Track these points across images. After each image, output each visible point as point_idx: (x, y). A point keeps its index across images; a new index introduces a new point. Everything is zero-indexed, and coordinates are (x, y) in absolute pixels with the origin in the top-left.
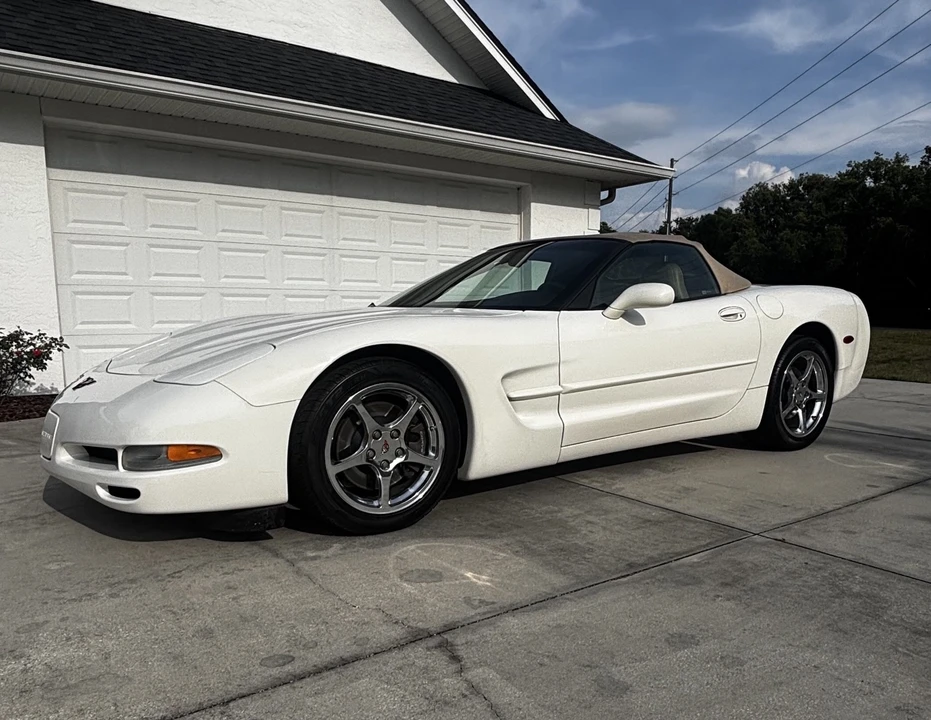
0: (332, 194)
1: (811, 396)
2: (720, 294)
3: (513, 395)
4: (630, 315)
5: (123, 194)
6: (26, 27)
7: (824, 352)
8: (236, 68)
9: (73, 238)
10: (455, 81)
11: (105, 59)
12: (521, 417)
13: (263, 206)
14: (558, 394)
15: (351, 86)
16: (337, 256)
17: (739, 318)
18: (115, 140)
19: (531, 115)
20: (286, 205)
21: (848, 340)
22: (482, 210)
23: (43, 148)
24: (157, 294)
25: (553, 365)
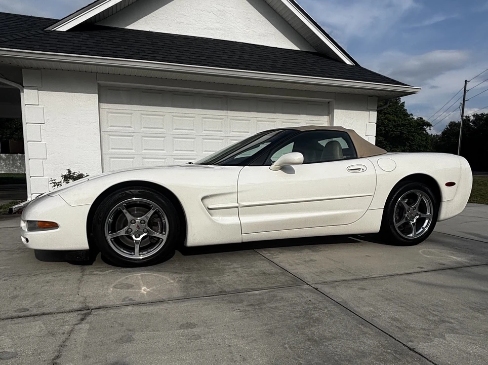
0: (227, 110)
1: (420, 216)
2: (357, 158)
3: (210, 207)
4: (286, 168)
5: (131, 114)
6: (92, 44)
7: (429, 191)
8: (181, 53)
9: (110, 133)
10: (299, 49)
11: (120, 54)
12: (214, 218)
13: (194, 117)
14: (237, 207)
15: (238, 57)
16: (229, 140)
17: (361, 170)
18: (129, 90)
19: (338, 63)
20: (205, 116)
21: (450, 184)
22: (307, 115)
23: (97, 95)
24: (145, 158)
25: (234, 193)
